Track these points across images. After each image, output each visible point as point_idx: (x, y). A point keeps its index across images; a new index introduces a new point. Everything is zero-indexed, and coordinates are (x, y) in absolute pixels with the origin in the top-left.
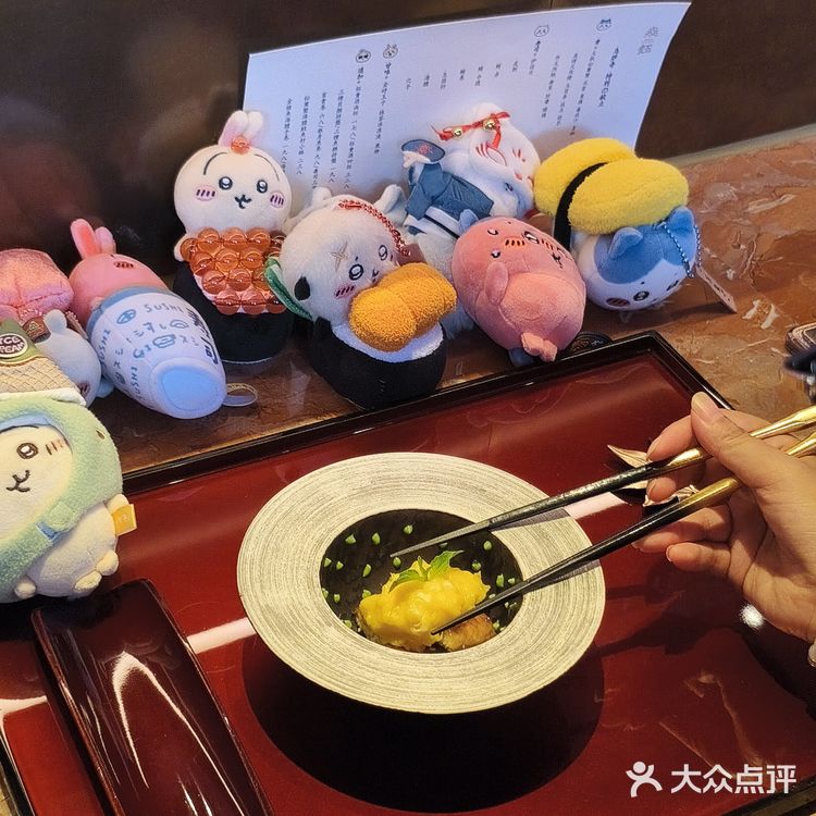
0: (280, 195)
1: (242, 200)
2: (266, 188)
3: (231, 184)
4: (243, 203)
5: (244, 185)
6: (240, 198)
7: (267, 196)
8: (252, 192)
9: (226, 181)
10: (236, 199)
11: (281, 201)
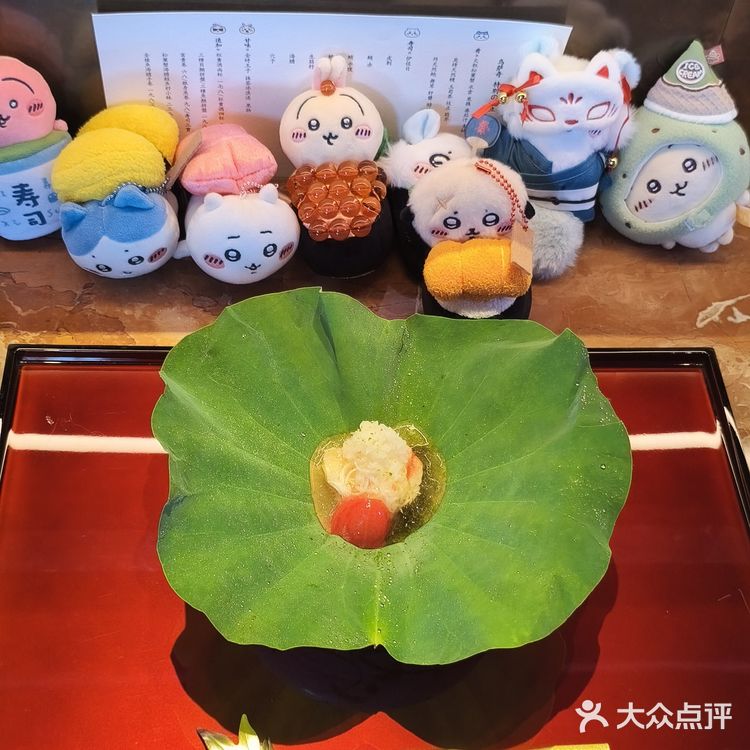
0: (365, 128)
1: (329, 138)
2: (351, 124)
3: (318, 125)
4: (331, 140)
5: (330, 124)
6: (327, 136)
7: (352, 130)
8: (337, 129)
9: (314, 123)
10: (324, 137)
11: (368, 133)
